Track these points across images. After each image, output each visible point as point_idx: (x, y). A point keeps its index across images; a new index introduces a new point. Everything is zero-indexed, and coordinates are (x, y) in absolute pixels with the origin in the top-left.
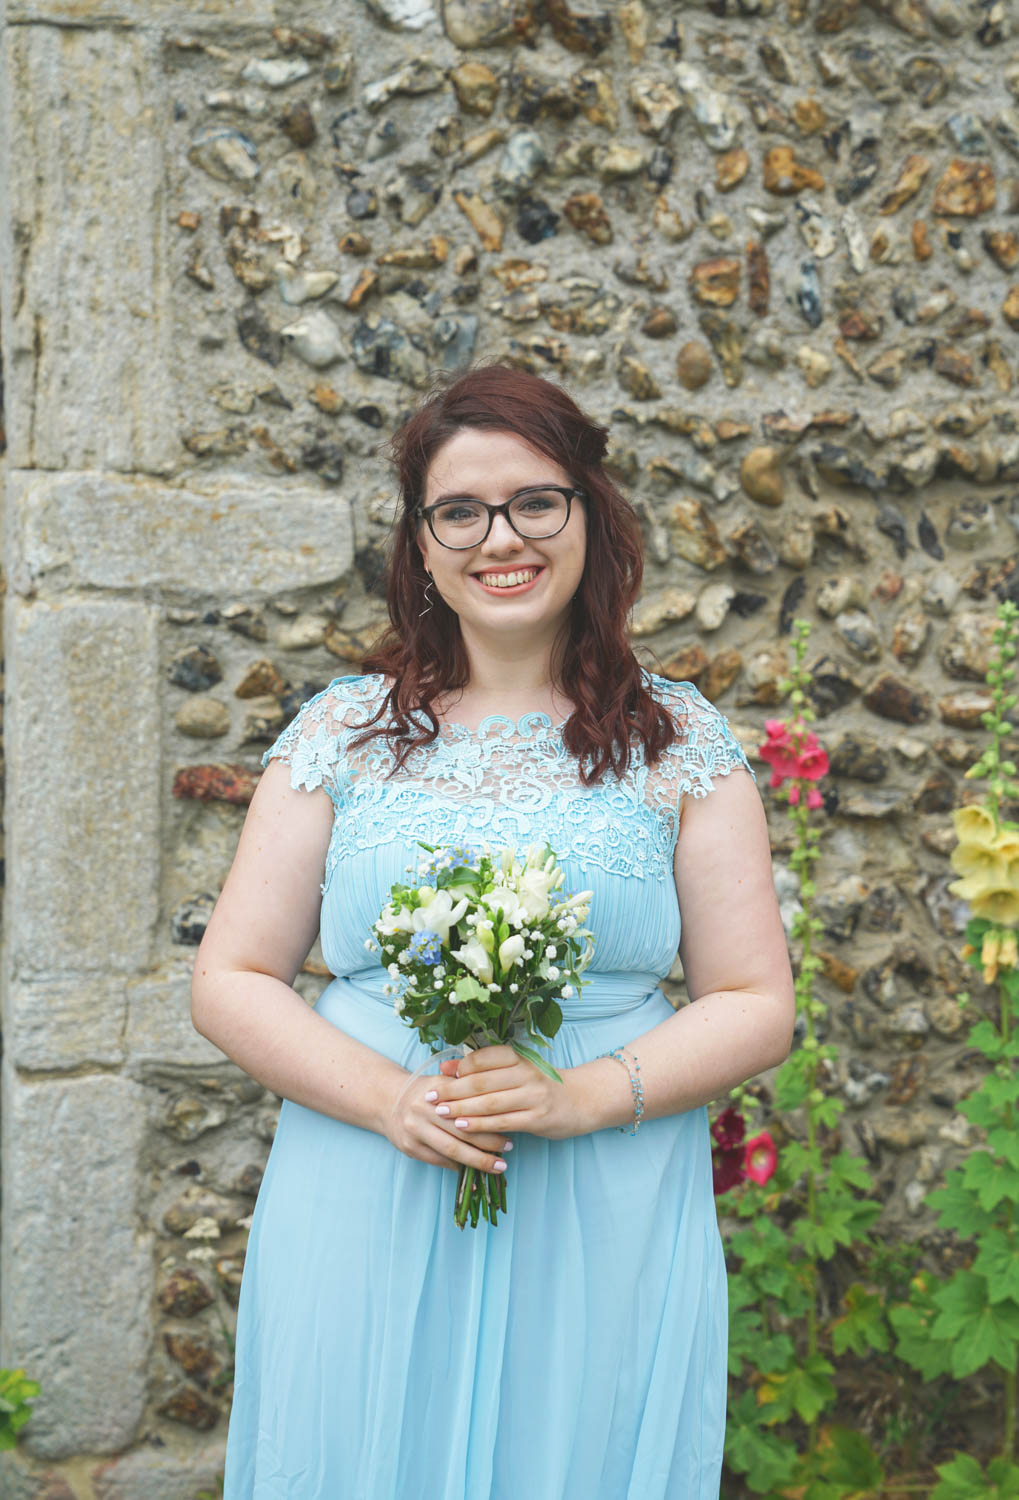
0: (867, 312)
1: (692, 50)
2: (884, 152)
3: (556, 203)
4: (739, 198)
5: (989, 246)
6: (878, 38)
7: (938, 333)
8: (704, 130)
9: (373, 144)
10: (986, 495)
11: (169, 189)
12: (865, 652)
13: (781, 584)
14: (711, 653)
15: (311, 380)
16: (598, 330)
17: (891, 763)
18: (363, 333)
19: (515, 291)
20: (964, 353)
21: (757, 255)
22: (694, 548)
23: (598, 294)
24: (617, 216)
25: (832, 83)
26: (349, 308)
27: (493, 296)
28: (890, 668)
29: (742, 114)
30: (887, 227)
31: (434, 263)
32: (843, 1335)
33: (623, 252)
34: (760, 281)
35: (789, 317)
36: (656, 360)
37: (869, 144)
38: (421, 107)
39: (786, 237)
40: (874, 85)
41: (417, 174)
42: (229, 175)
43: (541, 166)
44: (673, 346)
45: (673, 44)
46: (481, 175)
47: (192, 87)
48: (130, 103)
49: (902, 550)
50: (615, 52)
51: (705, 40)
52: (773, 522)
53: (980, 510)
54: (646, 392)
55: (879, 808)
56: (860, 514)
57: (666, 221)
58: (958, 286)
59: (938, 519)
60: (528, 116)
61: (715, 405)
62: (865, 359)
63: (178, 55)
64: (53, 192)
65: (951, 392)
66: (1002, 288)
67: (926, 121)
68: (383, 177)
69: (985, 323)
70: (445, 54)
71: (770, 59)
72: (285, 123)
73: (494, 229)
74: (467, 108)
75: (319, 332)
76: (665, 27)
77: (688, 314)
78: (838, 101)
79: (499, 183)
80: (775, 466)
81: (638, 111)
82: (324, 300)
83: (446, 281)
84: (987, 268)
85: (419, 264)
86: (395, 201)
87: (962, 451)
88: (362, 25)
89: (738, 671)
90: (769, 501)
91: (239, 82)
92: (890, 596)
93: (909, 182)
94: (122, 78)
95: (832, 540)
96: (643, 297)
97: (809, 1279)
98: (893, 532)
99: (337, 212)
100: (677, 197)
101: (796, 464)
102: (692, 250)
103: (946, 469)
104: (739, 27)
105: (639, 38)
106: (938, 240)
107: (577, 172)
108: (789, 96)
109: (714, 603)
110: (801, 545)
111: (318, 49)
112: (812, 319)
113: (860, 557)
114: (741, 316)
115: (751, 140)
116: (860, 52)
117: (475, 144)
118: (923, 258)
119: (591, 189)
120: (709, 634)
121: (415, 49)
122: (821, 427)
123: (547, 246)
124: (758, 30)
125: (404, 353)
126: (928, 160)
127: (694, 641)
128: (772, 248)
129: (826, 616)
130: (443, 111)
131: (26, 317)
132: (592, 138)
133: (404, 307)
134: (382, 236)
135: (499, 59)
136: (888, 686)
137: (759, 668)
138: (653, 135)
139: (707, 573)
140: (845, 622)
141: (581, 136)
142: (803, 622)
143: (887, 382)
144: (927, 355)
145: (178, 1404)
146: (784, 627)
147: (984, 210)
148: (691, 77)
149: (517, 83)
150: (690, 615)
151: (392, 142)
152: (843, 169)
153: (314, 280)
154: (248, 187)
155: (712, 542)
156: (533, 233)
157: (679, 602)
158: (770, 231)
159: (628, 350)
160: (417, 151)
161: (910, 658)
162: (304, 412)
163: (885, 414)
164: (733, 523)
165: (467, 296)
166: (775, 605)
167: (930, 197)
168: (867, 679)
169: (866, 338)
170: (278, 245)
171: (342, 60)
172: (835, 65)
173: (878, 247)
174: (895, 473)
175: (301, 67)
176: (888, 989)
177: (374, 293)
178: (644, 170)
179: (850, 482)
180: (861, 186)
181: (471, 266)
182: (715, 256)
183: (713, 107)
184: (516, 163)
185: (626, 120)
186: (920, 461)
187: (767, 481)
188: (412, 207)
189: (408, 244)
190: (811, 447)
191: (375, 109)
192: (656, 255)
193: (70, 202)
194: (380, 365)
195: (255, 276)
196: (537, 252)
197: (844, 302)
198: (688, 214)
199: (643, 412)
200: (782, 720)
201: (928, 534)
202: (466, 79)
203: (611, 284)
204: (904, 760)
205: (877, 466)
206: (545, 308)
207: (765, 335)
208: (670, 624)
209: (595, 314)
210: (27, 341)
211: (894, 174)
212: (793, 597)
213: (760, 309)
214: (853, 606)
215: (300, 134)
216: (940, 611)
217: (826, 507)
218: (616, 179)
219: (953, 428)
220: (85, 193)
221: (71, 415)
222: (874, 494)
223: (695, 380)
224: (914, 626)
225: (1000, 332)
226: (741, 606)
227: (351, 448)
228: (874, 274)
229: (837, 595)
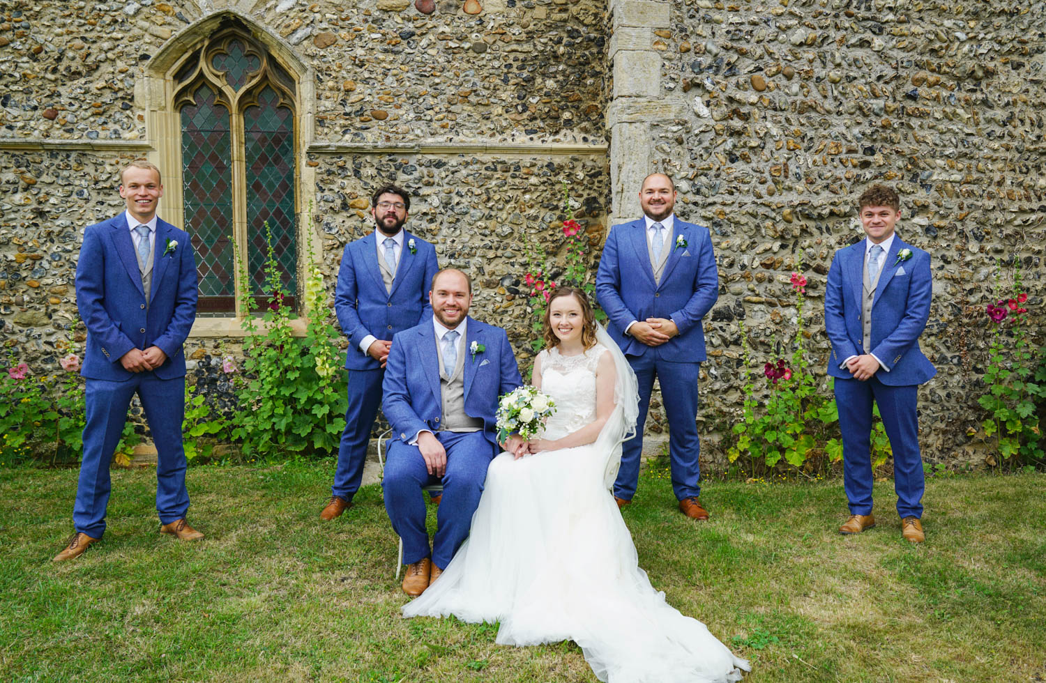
0: (812, 177)
1: (769, 118)
2: (815, 140)
3: (738, 154)
4: (781, 151)
5: (841, 161)
6: (813, 114)
7: (829, 181)
8: (772, 136)
9: (696, 143)
10: (842, 220)
11: (651, 155)
12: (813, 258)
13: (792, 241)
14: (775, 258)
15: (682, 196)
16: (748, 183)
17: (819, 284)
18: (694, 185)
19: (729, 174)
20: (836, 186)
21: (785, 164)
22: (772, 233)
23: (748, 174)
24: (752, 156)
25: (802, 125)
26: (691, 180)
27: (723, 175)
28: (819, 261)
29: (781, 132)
30: (816, 157)
31: (710, 169)
32: (807, 415)
33: (754, 165)
34: (786, 171)
35: (793, 179)
36: (762, 189)
37: (811, 138)
38: (707, 134)
39: (792, 160)
40: (812, 125)
41: (706, 149)
42: (664, 151)
43: (735, 146)
44: (765, 186)
45: (765, 117)
46: (721, 148)
47: (656, 133)
48: (643, 137)
49: (821, 233)
50: (751, 120)
51: (772, 116)
52: (790, 226)
53: (841, 223)
54: (760, 197)
55: (816, 295)
56: (811, 225)
57: (764, 157)
58: (834, 170)
59: (830, 226)
60: (731, 135)
61: (776, 199)
62: (812, 188)
63: (653, 126)
64: (626, 158)
65: (833, 195)
66: (844, 171)
67: (825, 133)
68: (698, 150)
69: (841, 179)
70: (712, 123)
71: (787, 120)
72: (677, 140)
73: (724, 161)
74: (717, 134)
75: (684, 185)
76: (763, 114)
77: (769, 179)
78: (803, 129)
79: (725, 150)
80: (790, 213)
81: (757, 133)
82: (685, 178)
83: (713, 173)
84: (841, 166)
85: (707, 169)
86: (701, 155)
87: (836, 209)
88: (694, 117)
89: (782, 262)
90: (789, 222)
91: (667, 131)
92: (819, 244)
93: (821, 147)
94: (642, 132)
95: (804, 231)
96: (759, 175)
97: (798, 402)
98: (820, 229)
99: (688, 158)
100: (767, 152)
101: (796, 213)
102: (770, 164)
103: (832, 214)
104: (780, 113)
105: (757, 117)
106: (829, 160)
107: (743, 147)
108: (792, 128)
109: (776, 246)
110: (797, 232)
111: (683, 123)
112: (799, 179)
113: (811, 235)
114: (782, 178)
115: (784, 138)
116: (809, 118)
117: (719, 142)
118: (825, 164)
119: (746, 151)
120: (775, 253)
121: (705, 121)
122: (801, 204)
123: (736, 164)
124: (784, 114)
125: (703, 190)
126: (826, 142)
127: (772, 255)
128: (789, 163)
129: (803, 248)
130: (712, 135)
131: (620, 184)
132: (746, 139)
133: (703, 179)
134: (699, 163)
135: (725, 123)
136: (818, 265)
137: (787, 262)
138: (761, 138)
139: (775, 239)
140: (808, 250)
141: (744, 139)
142: (798, 250)
143: (817, 193)
144: (827, 187)
145: (654, 427)
146: (793, 252)
147: (839, 153)
148: (769, 125)
149: (729, 128)
150: (770, 249)
151: (700, 142)
152: (805, 144)
153: (683, 174)
154: (668, 154)
155: (776, 231)
156: (732, 161)
157: (768, 246)
158: (788, 159)
159: (755, 187)
160: (706, 144)
161: (824, 259)
162: (681, 203)
163: (816, 201)
164: (780, 227)
165: (717, 176)
166: (791, 246)
167: (826, 150)
168: (813, 264)
169: (812, 183)
170: (675, 166)
171: (689, 125)
172: (803, 121)
173: (814, 162)
174: (820, 215)
175: (680, 127)
176: (818, 338)
177: (696, 176)
178: (759, 146)
179: (809, 217)
180: (810, 148)
181: (719, 169)
182: (775, 165)
183: (774, 131)
184: (729, 146)
185: (754, 135)
186: (826, 212)
187: (789, 217)
188: (705, 157)
189: (704, 165)
190: (799, 209)
191: (696, 135)
192: (761, 165)
193: (630, 159)
194: (698, 192)
195: (670, 173)
196: (733, 165)
197: (806, 175)
198: (769, 155)
199: (759, 201)
200: (793, 273)
201: (828, 229)
202: (717, 128)
203: (751, 172)
204: (822, 283)
205: (815, 213)
206: (735, 178)
207: (788, 183)
208: (766, 251)
209: (748, 179)
210: (620, 190)
211: (817, 145)
212: (795, 244)
213: (786, 177)
214: (810, 246)
215: (680, 142)
216: (831, 247)
217: (803, 223)
218: (752, 148)
219: (833, 204)
220: (633, 158)
221: (630, 206)
222: (815, 220)
223: (771, 194)
224: (825, 251)
225: (844, 181)
226: (783, 247)
227: (691, 211)
228: (814, 168)
229: (806, 244)
